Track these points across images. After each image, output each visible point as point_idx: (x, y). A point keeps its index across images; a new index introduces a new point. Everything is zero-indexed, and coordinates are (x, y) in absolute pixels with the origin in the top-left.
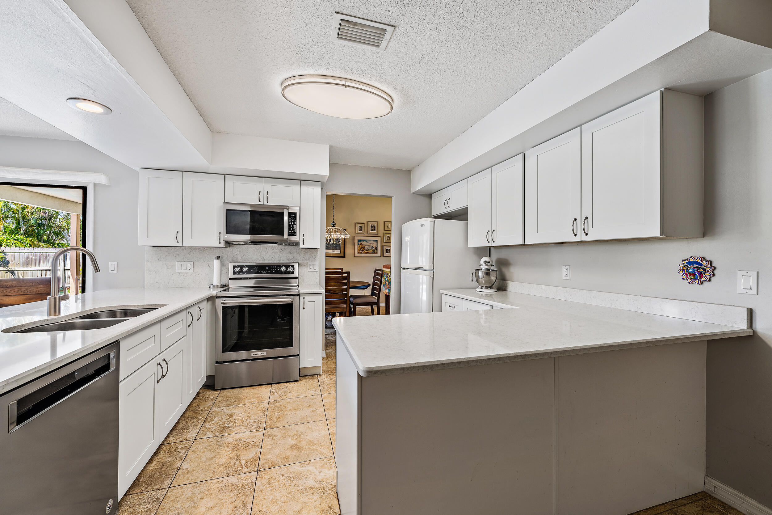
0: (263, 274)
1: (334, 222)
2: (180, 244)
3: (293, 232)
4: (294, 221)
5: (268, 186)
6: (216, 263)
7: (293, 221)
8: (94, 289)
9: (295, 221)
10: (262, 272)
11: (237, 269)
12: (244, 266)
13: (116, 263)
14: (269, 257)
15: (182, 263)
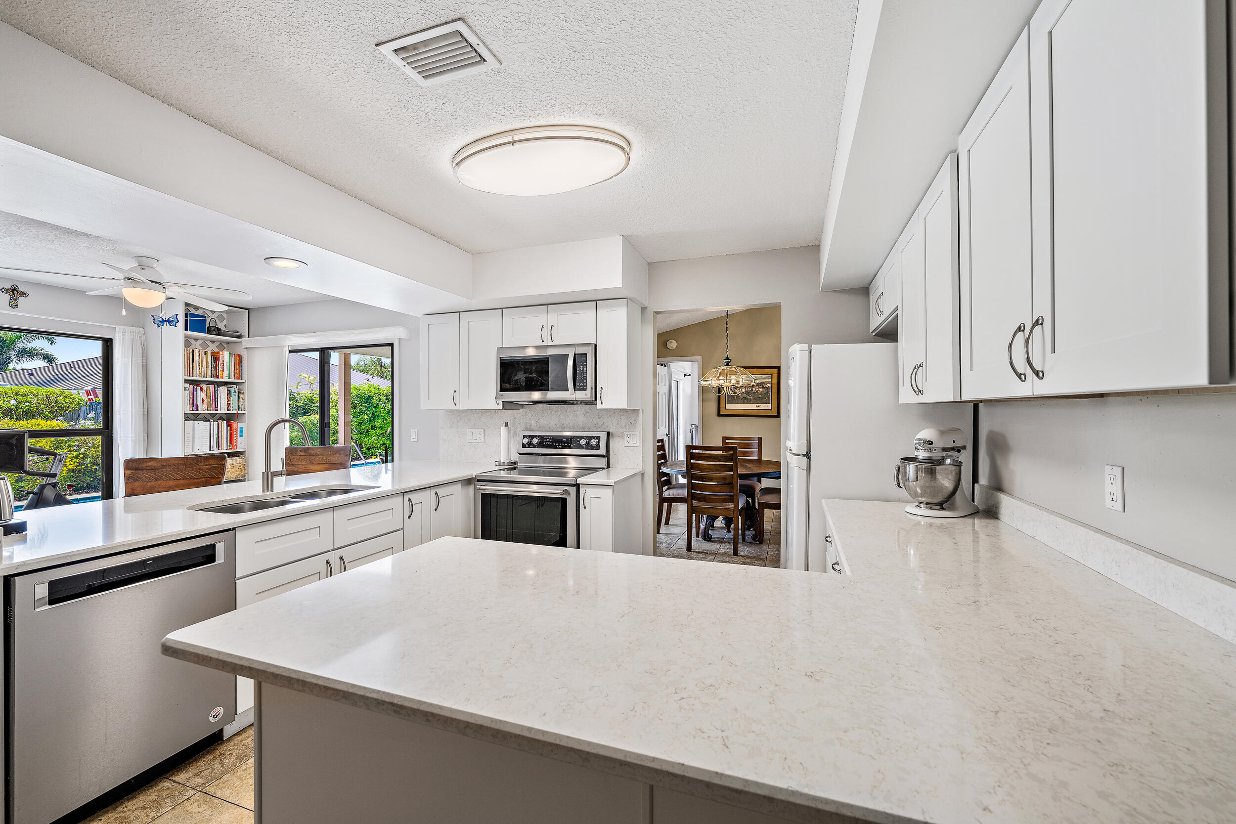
0: (558, 448)
1: (727, 358)
2: (457, 408)
3: (581, 384)
4: (583, 368)
5: (554, 317)
6: (503, 430)
7: (581, 367)
8: (400, 460)
9: (585, 367)
10: (557, 445)
11: (526, 441)
12: (535, 437)
13: (416, 430)
14: (569, 423)
15: (473, 431)
